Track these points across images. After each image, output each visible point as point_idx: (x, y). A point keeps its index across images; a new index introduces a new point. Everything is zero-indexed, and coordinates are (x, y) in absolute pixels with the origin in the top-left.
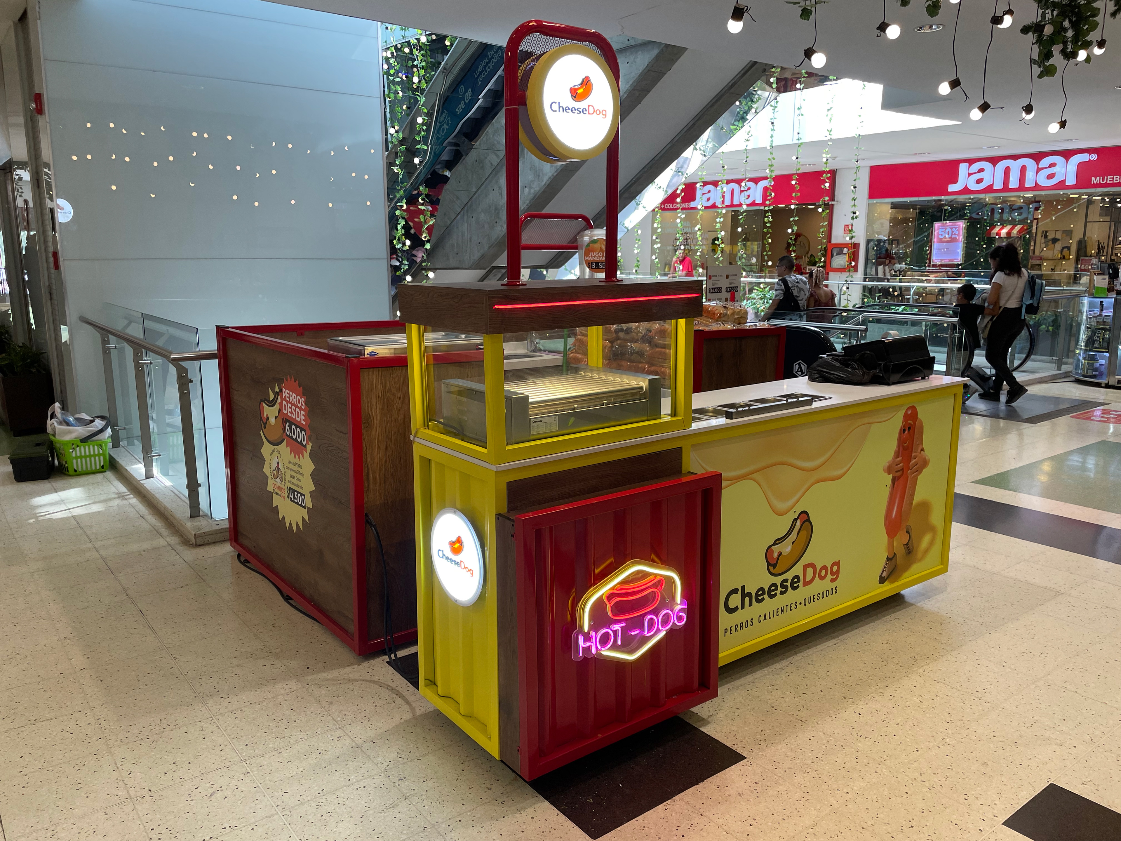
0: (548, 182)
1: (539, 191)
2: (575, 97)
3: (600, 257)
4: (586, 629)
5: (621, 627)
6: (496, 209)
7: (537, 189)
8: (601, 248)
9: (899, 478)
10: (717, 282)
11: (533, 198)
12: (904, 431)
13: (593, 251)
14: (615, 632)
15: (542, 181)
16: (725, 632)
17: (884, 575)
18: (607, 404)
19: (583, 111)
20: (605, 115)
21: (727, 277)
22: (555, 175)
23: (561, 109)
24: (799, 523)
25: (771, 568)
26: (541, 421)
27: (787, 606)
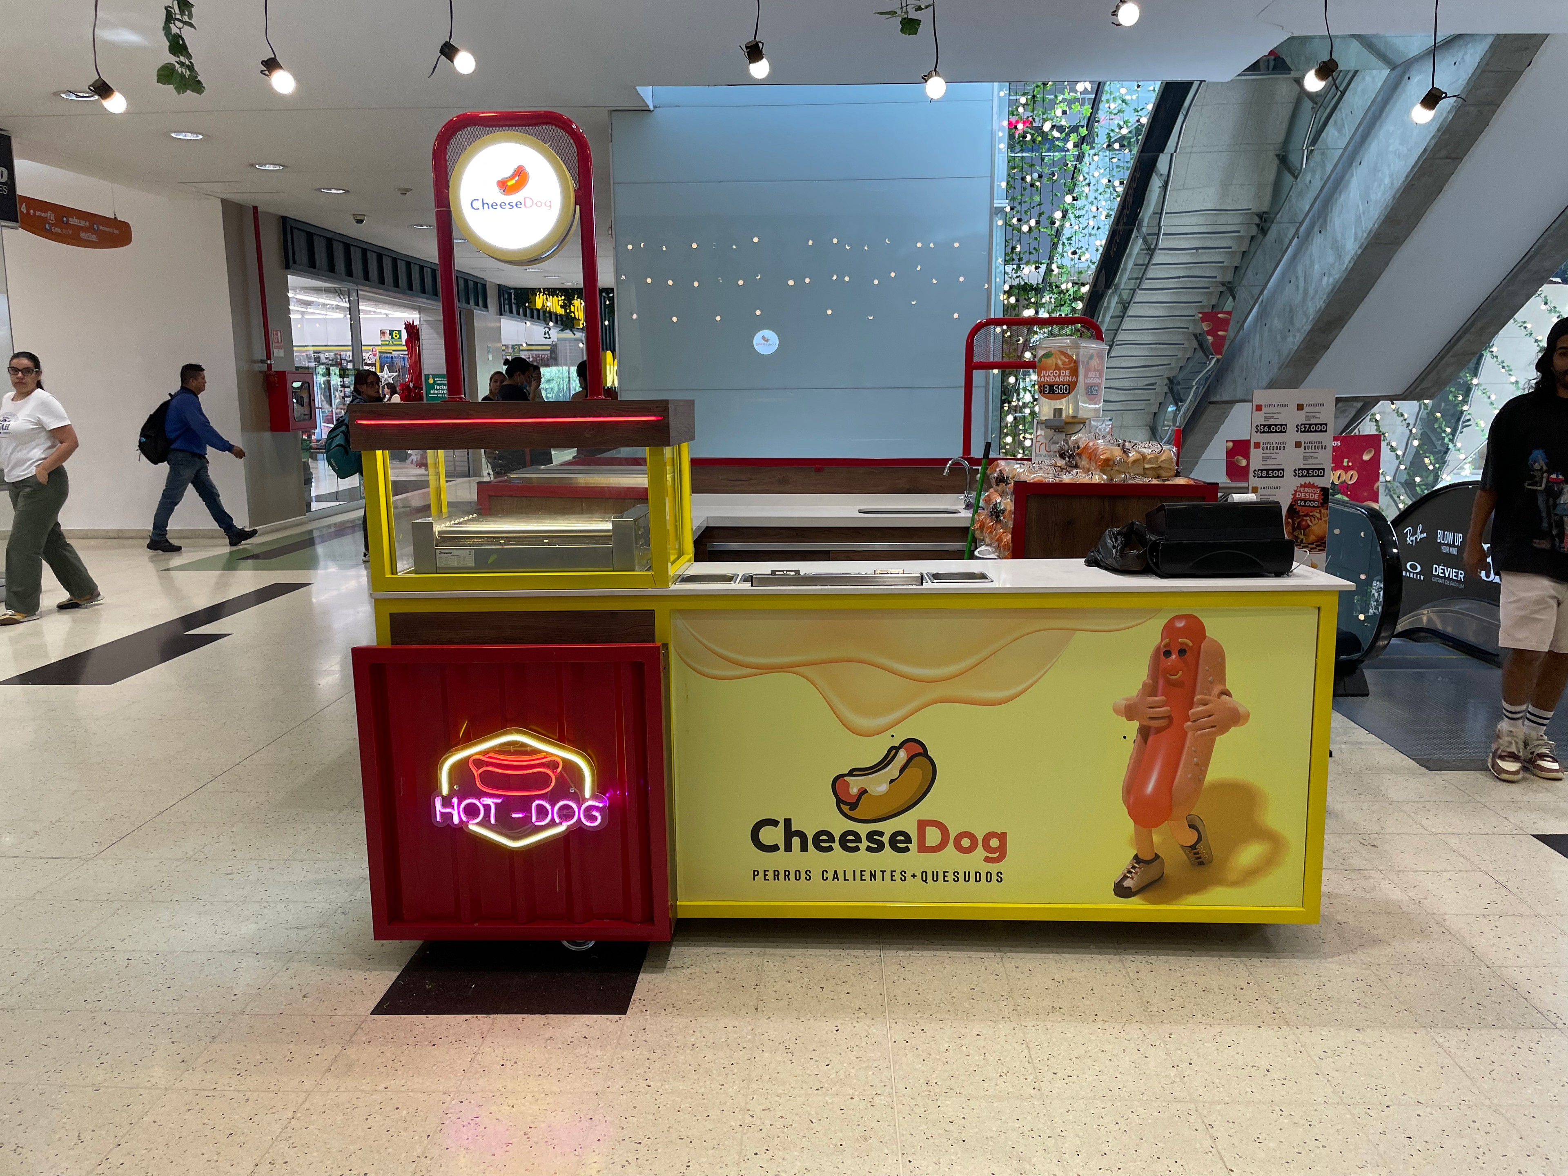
2: (504, 191)
4: (445, 791)
12: (1167, 654)
17: (1128, 883)
18: (548, 544)
19: (516, 205)
20: (551, 206)
21: (1300, 407)
23: (486, 206)
24: (902, 755)
25: (846, 808)
26: (451, 553)
27: (883, 872)
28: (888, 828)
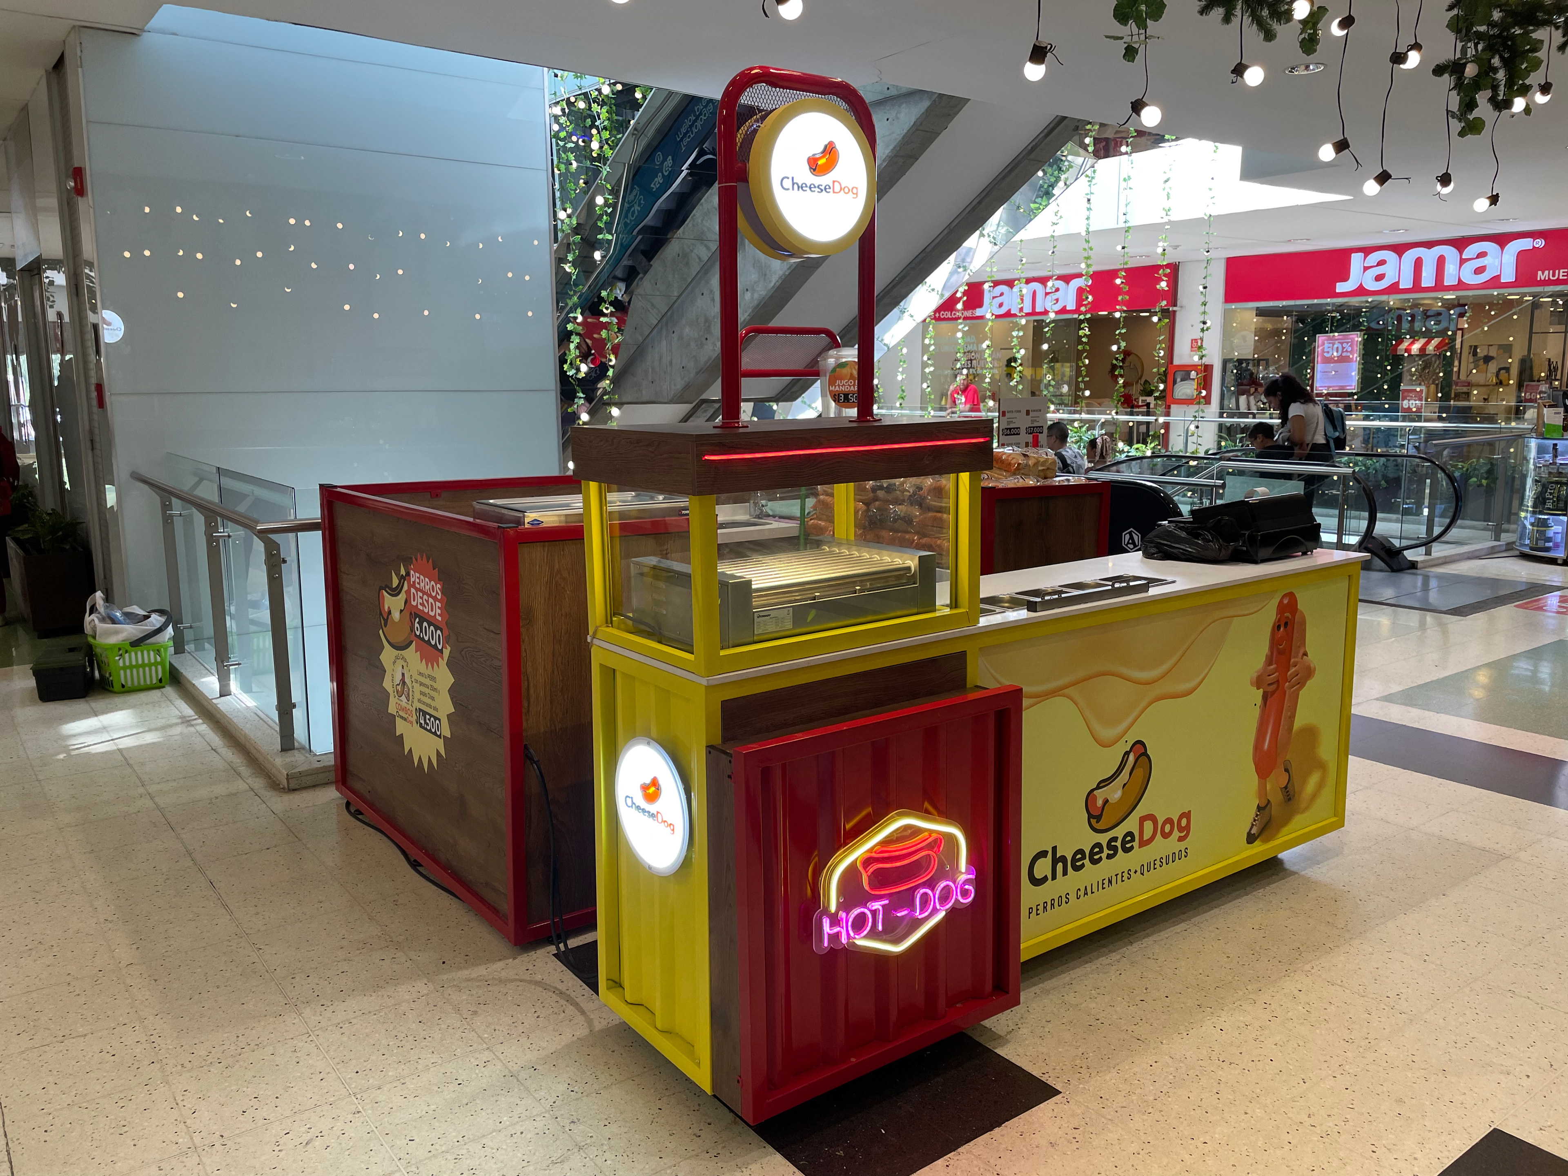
0: (778, 284)
1: (766, 295)
2: (814, 170)
3: (850, 386)
4: (833, 908)
5: (883, 906)
6: (706, 320)
7: (763, 293)
8: (851, 374)
9: (1273, 693)
10: (1014, 420)
11: (758, 305)
12: (1279, 627)
13: (841, 379)
14: (874, 913)
15: (770, 282)
16: (1030, 913)
17: (1254, 831)
18: (861, 591)
19: (825, 189)
20: (857, 194)
21: (1028, 413)
22: (787, 273)
23: (796, 186)
24: (1132, 758)
25: (1093, 821)
26: (769, 615)
27: (1116, 875)
28: (1119, 832)
